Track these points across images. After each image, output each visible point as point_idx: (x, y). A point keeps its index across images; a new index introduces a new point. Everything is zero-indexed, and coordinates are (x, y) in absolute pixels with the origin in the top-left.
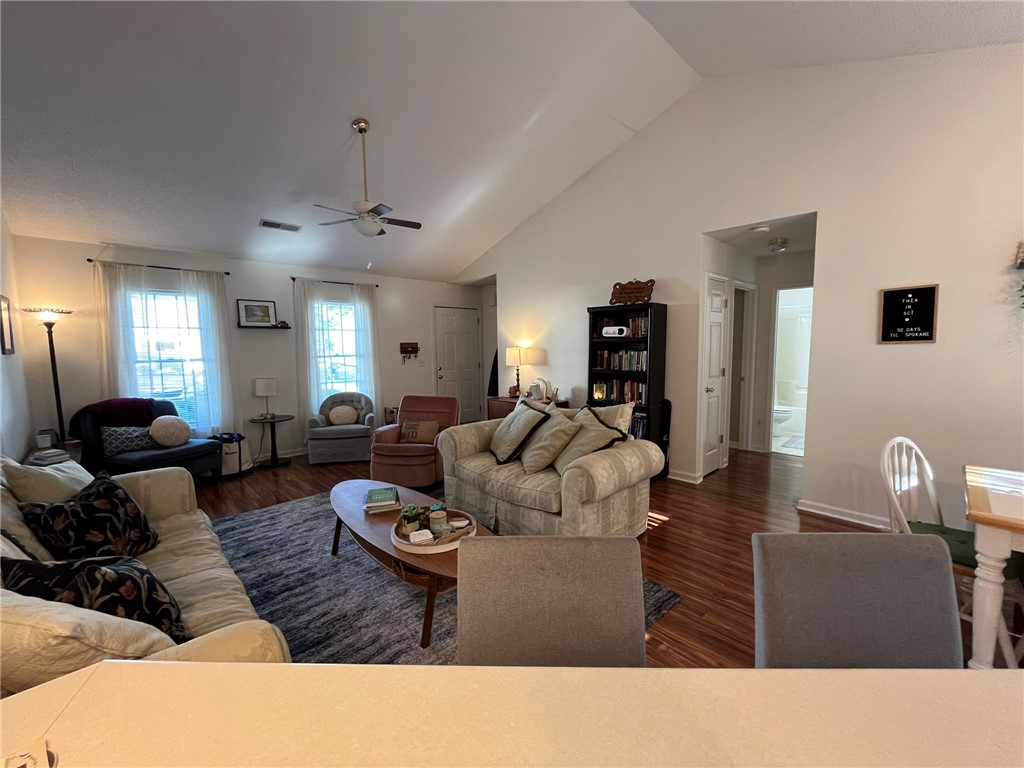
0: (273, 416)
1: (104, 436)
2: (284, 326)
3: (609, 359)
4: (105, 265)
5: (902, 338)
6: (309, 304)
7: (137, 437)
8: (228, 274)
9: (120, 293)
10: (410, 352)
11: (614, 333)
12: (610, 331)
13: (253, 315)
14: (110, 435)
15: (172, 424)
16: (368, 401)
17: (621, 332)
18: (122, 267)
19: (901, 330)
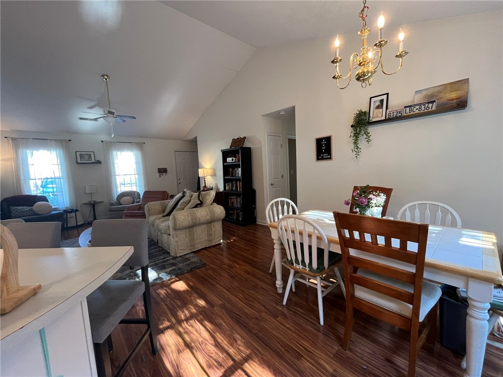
0: (95, 201)
1: (11, 211)
2: (99, 162)
3: (232, 172)
4: (12, 139)
5: (323, 159)
6: (110, 153)
7: (26, 211)
8: (70, 140)
9: (20, 151)
10: (163, 172)
12: (229, 160)
13: (83, 158)
14: (14, 210)
15: (43, 205)
16: (139, 194)
17: (233, 160)
18: (21, 140)
19: (322, 155)
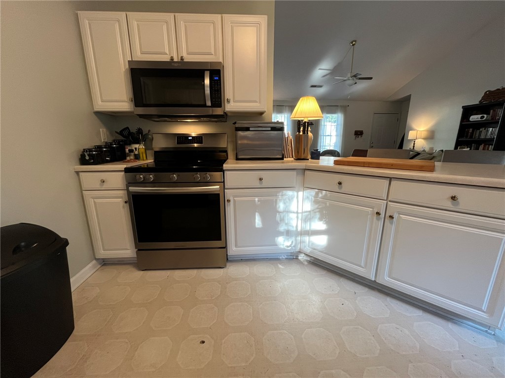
3: (472, 133)
10: (359, 135)
11: (477, 118)
12: (474, 118)
17: (482, 117)
